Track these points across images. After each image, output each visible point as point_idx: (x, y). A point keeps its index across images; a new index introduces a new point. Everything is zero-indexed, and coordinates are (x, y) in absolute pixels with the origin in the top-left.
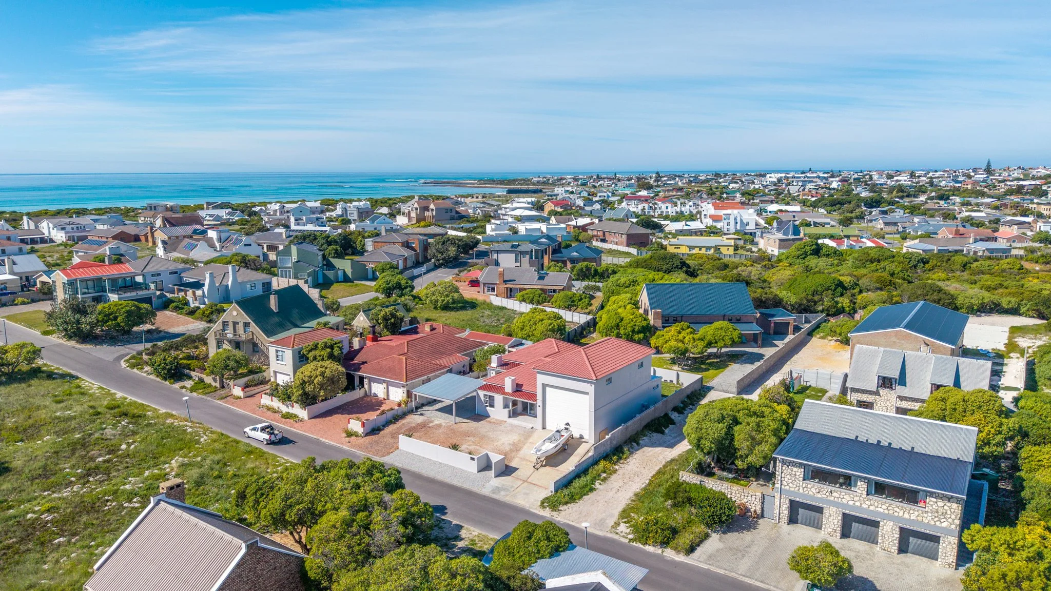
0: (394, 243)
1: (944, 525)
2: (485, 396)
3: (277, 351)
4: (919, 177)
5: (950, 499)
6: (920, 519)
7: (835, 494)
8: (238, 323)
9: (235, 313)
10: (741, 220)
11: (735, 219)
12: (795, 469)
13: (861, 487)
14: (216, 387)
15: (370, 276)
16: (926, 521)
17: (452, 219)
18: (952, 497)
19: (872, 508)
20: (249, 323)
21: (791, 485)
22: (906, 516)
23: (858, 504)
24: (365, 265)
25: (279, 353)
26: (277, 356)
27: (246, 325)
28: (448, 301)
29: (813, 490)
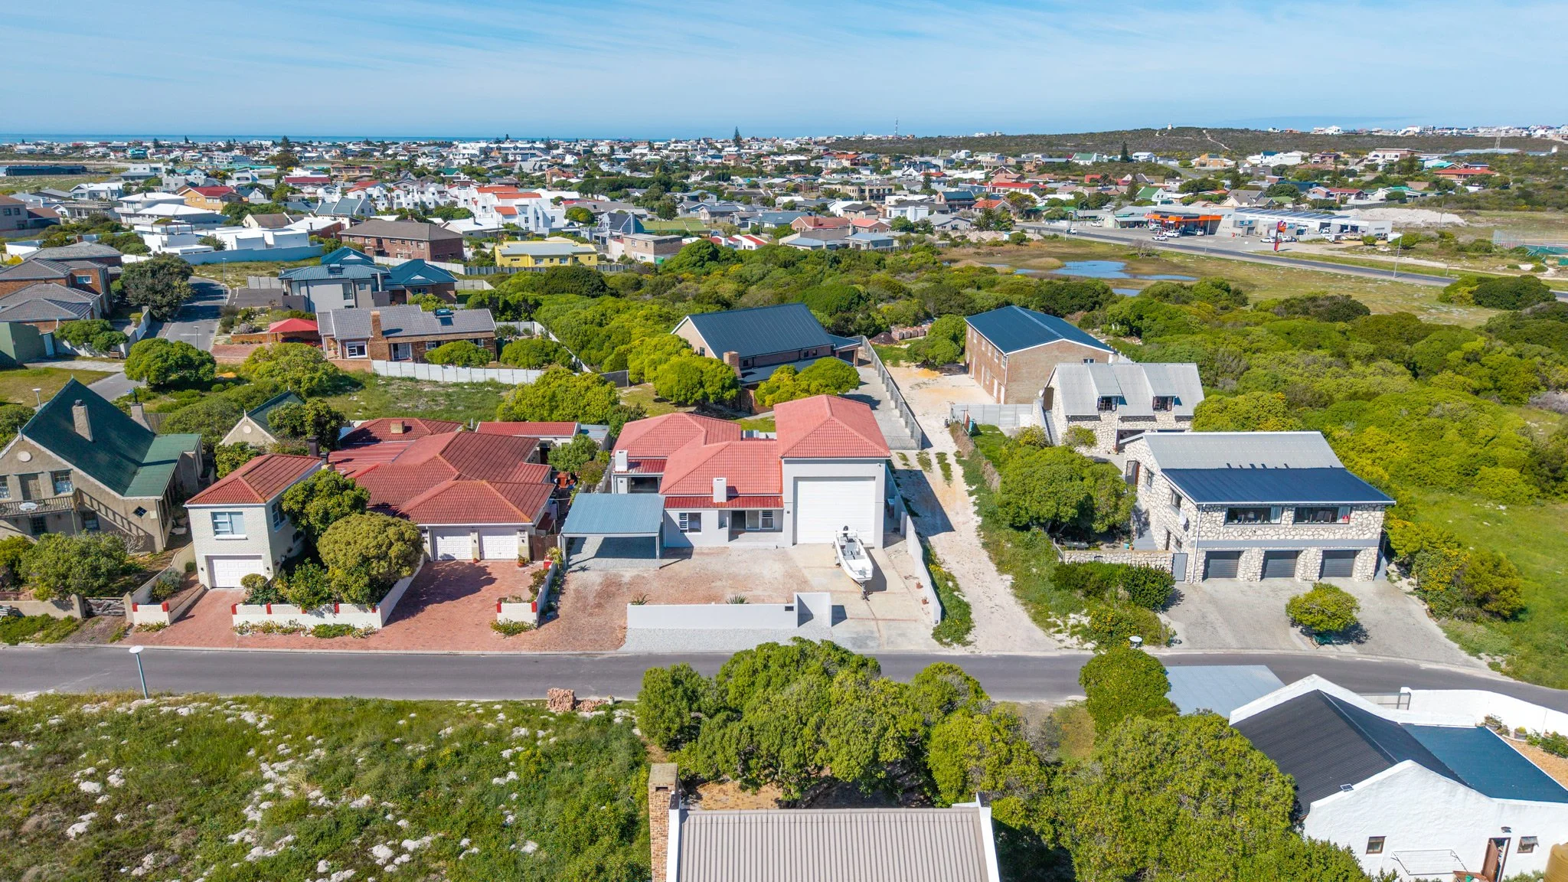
0: (46, 280)
1: (1366, 537)
2: (682, 515)
3: (214, 515)
4: (659, 149)
5: (1374, 508)
6: (1344, 536)
7: (1259, 532)
8: (35, 476)
9: (24, 456)
10: (544, 214)
11: (536, 212)
12: (1216, 514)
13: (1288, 516)
14: (70, 620)
15: (50, 351)
16: (1350, 537)
17: (22, 226)
18: (1377, 505)
19: (1297, 538)
20: (67, 472)
21: (1209, 534)
22: (1331, 537)
23: (1282, 537)
24: (36, 330)
25: (220, 519)
26: (216, 525)
27: (59, 478)
28: (320, 380)
29: (1235, 534)
